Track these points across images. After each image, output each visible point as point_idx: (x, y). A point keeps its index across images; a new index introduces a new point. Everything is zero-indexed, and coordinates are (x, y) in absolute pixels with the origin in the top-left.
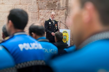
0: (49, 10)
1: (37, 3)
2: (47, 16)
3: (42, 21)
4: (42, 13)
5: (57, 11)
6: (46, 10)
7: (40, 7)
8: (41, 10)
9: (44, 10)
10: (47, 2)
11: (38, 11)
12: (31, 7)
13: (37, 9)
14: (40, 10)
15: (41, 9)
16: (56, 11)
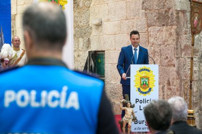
0: (160, 27)
1: (146, 14)
2: (158, 38)
3: (152, 48)
4: (152, 33)
5: (171, 27)
6: (157, 27)
7: (149, 22)
8: (151, 28)
9: (154, 27)
10: (157, 11)
11: (147, 30)
12: (139, 24)
13: (146, 26)
14: (149, 27)
15: (151, 26)
16: (169, 27)
